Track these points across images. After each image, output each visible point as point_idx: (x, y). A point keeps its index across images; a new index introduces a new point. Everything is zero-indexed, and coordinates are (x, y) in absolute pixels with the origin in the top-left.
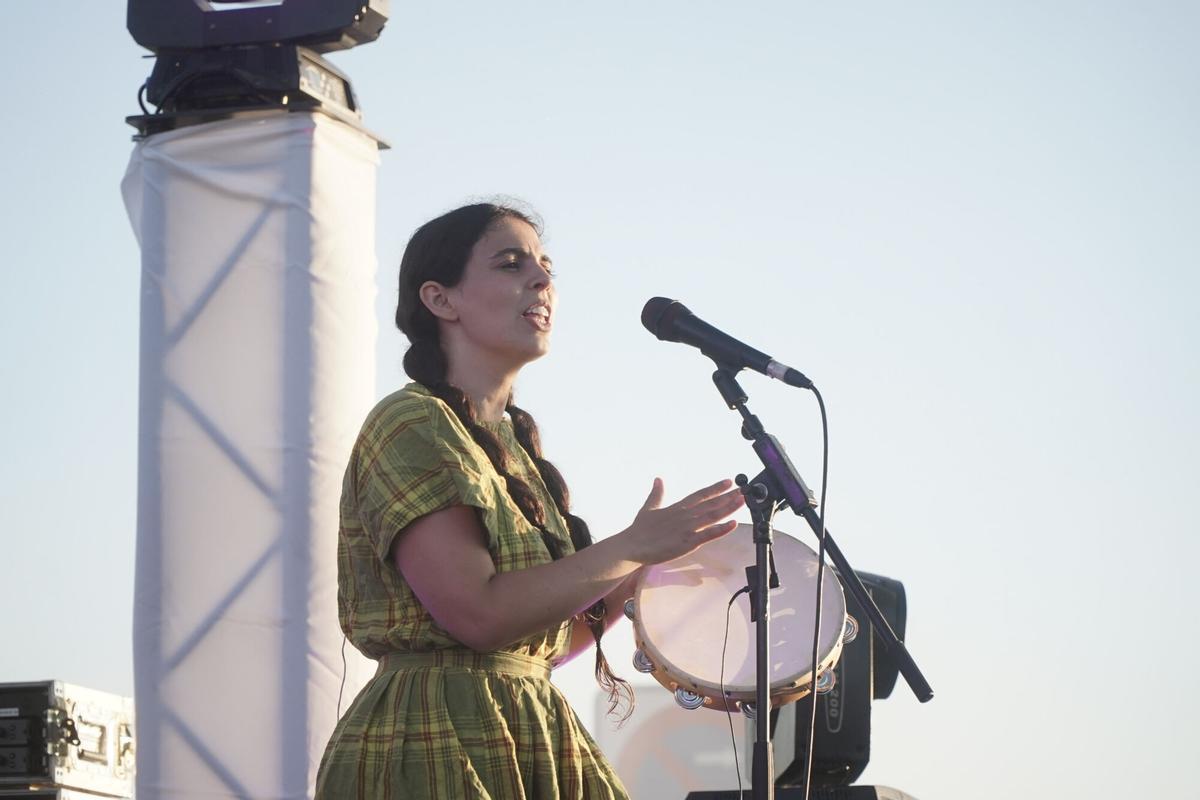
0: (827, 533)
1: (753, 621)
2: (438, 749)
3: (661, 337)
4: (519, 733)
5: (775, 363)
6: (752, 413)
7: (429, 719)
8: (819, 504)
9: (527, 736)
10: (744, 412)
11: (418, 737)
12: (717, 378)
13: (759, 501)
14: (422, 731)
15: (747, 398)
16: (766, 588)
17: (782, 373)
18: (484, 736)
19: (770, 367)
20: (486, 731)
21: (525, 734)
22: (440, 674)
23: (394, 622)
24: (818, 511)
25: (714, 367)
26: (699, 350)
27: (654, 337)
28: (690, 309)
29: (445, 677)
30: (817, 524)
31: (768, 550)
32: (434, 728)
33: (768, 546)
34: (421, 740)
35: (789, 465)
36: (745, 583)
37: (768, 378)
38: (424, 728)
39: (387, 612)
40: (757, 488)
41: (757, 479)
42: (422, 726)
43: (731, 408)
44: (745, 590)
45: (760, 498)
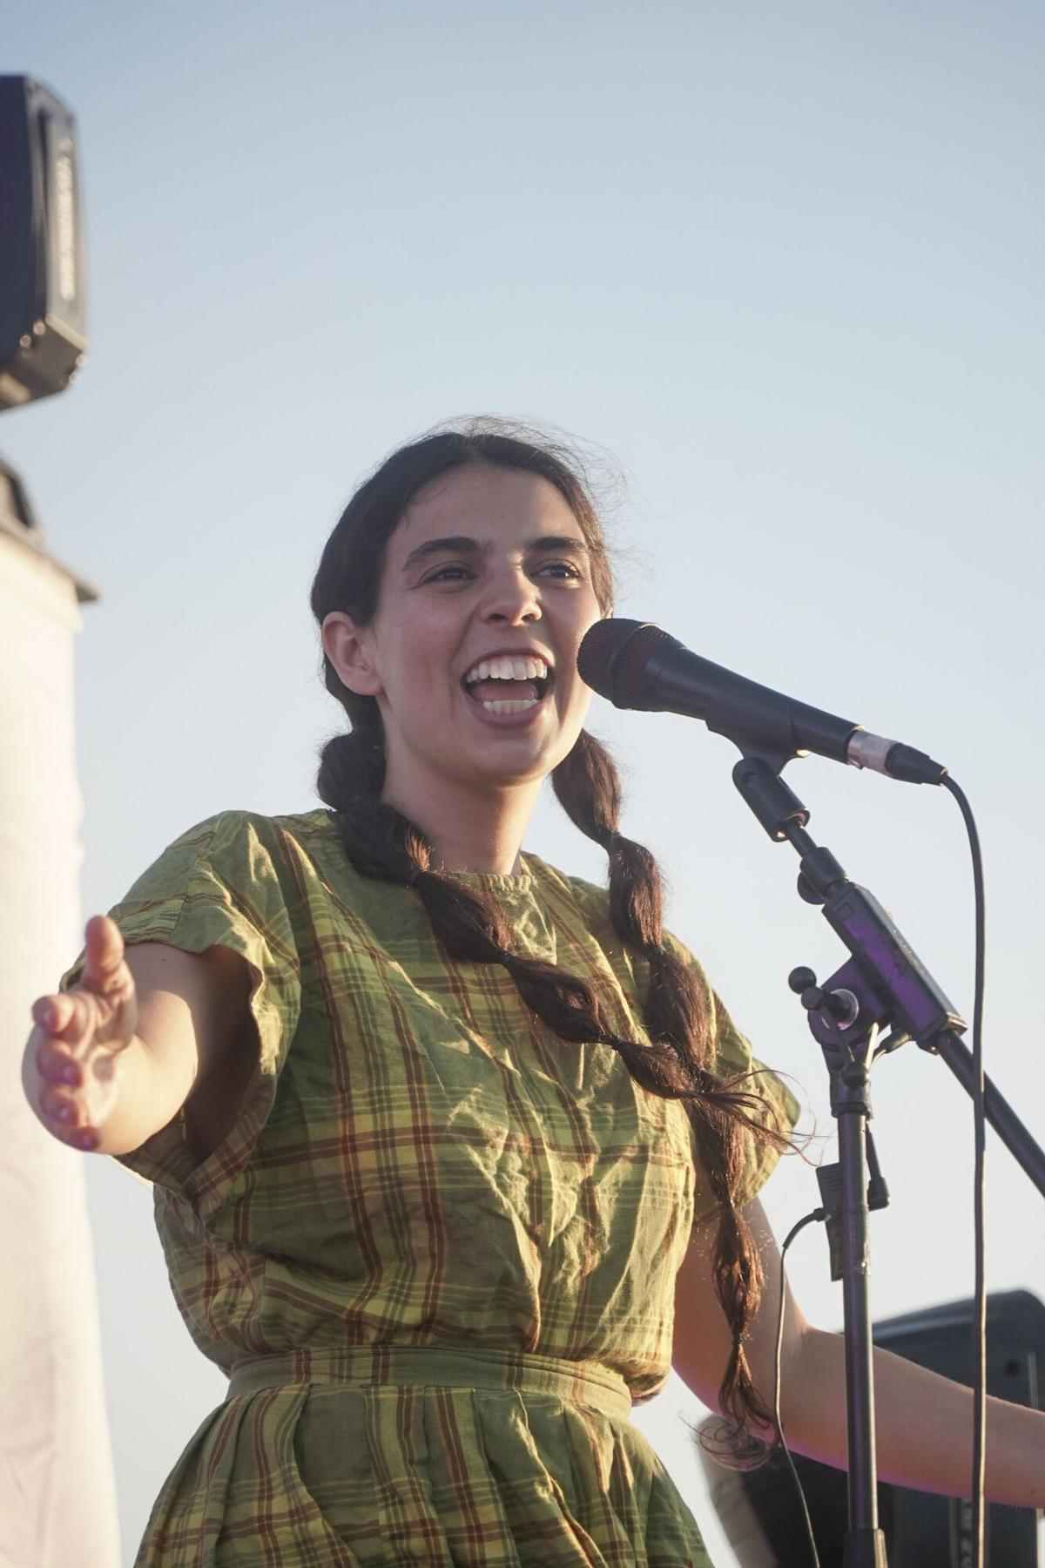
0: (988, 1082)
1: (835, 1277)
2: (290, 1546)
3: (620, 704)
4: (472, 1504)
5: (865, 735)
6: (819, 844)
7: (270, 1489)
8: (970, 1025)
9: (491, 1507)
10: (804, 844)
11: (246, 1528)
12: (742, 777)
13: (843, 1026)
14: (256, 1513)
15: (807, 814)
16: (861, 1206)
17: (881, 754)
18: (382, 1517)
19: (854, 744)
20: (386, 1506)
21: (484, 1503)
22: (297, 1396)
23: (217, 1283)
24: (967, 1039)
25: (737, 756)
26: (703, 723)
27: (608, 703)
28: (676, 637)
29: (306, 1402)
30: (966, 1066)
31: (863, 1128)
32: (279, 1505)
33: (863, 1118)
34: (253, 1532)
35: (903, 947)
36: (818, 1203)
37: (851, 769)
38: (260, 1508)
39: (204, 1268)
40: (836, 996)
41: (836, 980)
42: (255, 1503)
43: (776, 839)
44: (817, 1215)
45: (844, 1019)
